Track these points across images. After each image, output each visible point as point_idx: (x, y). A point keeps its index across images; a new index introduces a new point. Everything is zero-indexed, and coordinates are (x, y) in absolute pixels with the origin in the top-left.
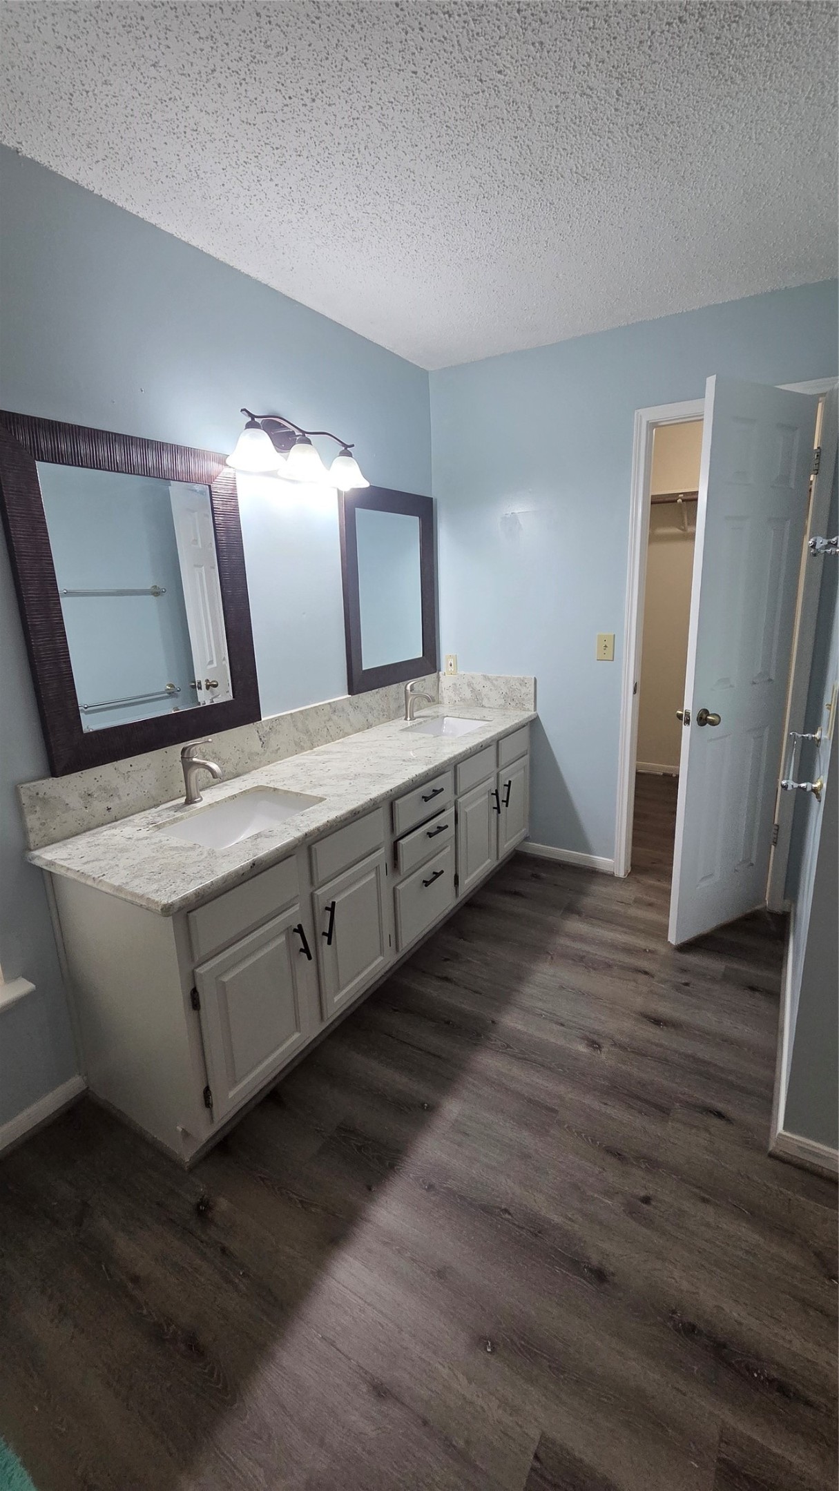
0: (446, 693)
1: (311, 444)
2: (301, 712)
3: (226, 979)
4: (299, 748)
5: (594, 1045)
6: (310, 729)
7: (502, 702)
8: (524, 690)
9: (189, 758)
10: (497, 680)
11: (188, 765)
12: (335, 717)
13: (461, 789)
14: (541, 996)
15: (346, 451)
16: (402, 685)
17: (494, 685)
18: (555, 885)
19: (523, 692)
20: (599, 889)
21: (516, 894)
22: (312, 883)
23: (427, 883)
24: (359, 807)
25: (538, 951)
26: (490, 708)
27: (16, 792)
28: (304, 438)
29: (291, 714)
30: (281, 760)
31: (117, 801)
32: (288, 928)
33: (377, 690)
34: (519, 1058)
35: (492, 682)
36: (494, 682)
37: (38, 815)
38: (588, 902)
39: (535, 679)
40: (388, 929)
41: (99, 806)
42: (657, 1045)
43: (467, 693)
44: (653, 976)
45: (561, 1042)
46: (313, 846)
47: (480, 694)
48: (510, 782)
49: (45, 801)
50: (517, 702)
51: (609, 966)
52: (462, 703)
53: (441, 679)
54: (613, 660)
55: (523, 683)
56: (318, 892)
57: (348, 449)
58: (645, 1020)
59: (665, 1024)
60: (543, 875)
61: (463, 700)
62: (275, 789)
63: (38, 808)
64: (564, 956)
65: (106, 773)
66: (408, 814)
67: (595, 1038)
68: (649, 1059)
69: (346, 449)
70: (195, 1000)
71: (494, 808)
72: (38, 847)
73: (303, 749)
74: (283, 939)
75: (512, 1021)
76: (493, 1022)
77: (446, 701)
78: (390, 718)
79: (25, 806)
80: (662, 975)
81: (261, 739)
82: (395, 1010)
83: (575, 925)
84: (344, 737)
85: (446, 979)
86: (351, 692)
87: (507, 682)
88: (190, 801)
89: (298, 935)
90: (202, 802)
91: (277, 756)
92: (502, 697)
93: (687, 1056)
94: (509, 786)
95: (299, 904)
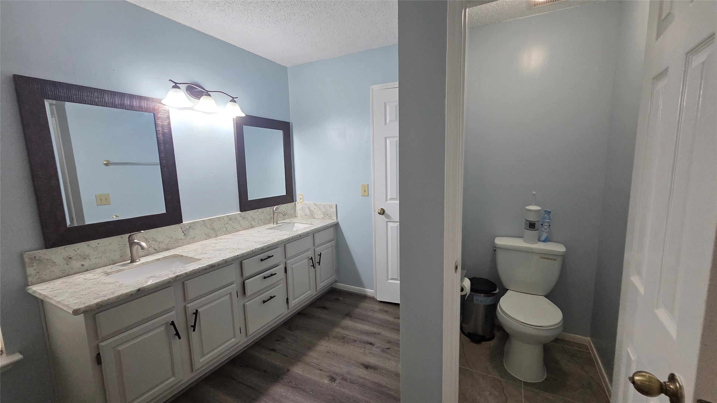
0: (299, 212)
1: (211, 96)
2: (210, 220)
3: (120, 348)
4: (208, 236)
5: (333, 379)
6: (215, 228)
7: (322, 216)
8: (332, 210)
9: (132, 240)
10: (320, 206)
11: (132, 243)
12: (231, 222)
13: (288, 255)
14: (317, 356)
15: (233, 100)
16: (272, 207)
17: (319, 208)
18: (345, 303)
19: (331, 211)
20: (365, 305)
21: (325, 308)
22: (185, 300)
23: (264, 302)
24: (215, 263)
25: (323, 335)
26: (317, 219)
27: (21, 256)
28: (207, 93)
29: (203, 220)
30: (196, 242)
31: (88, 261)
32: (167, 323)
33: (257, 210)
34: (294, 388)
35: (318, 207)
36: (319, 206)
37: (34, 268)
38: (358, 311)
39: (336, 204)
40: (239, 323)
41: (76, 264)
42: (362, 378)
43: (308, 212)
44: (373, 345)
45: (317, 379)
46: (186, 282)
47: (313, 212)
48: (321, 253)
49: (40, 260)
50: (329, 216)
51: (355, 341)
52: (306, 217)
53: (296, 205)
54: (368, 196)
55: (331, 207)
56: (188, 305)
57: (234, 99)
58: (362, 366)
59: (371, 368)
60: (341, 298)
61: (306, 215)
62: (182, 256)
63: (35, 264)
64: (336, 337)
65: (82, 247)
66: (250, 267)
67: (334, 376)
68: (356, 385)
69: (233, 99)
70: (98, 359)
71: (312, 266)
72: (33, 284)
73: (210, 237)
74: (163, 328)
75: (298, 370)
76: (288, 370)
77: (299, 216)
78: (265, 224)
79: (26, 263)
80: (379, 344)
81: (183, 232)
82: (241, 366)
83: (348, 322)
84: (236, 232)
85: (274, 350)
86: (241, 210)
87: (324, 206)
88: (133, 261)
89: (172, 326)
90: (140, 261)
91: (194, 240)
92: (323, 213)
93: (375, 383)
94: (320, 255)
95: (175, 311)
